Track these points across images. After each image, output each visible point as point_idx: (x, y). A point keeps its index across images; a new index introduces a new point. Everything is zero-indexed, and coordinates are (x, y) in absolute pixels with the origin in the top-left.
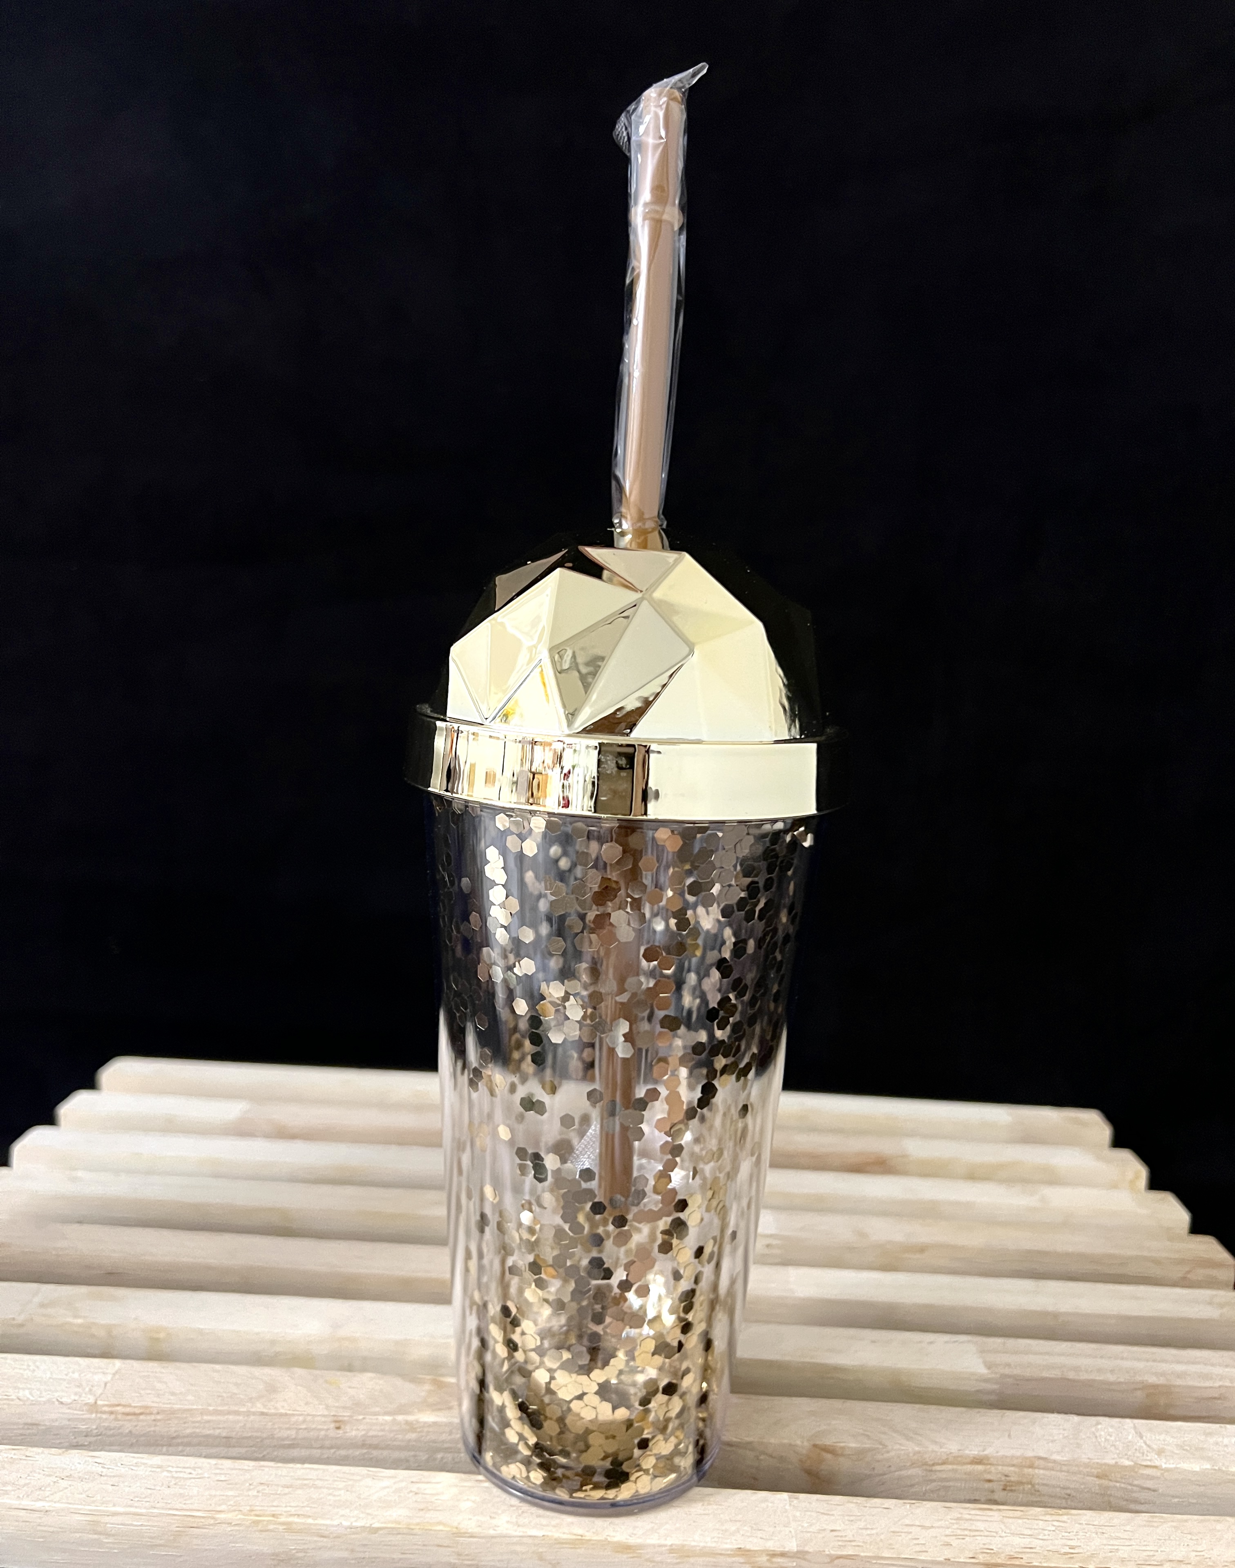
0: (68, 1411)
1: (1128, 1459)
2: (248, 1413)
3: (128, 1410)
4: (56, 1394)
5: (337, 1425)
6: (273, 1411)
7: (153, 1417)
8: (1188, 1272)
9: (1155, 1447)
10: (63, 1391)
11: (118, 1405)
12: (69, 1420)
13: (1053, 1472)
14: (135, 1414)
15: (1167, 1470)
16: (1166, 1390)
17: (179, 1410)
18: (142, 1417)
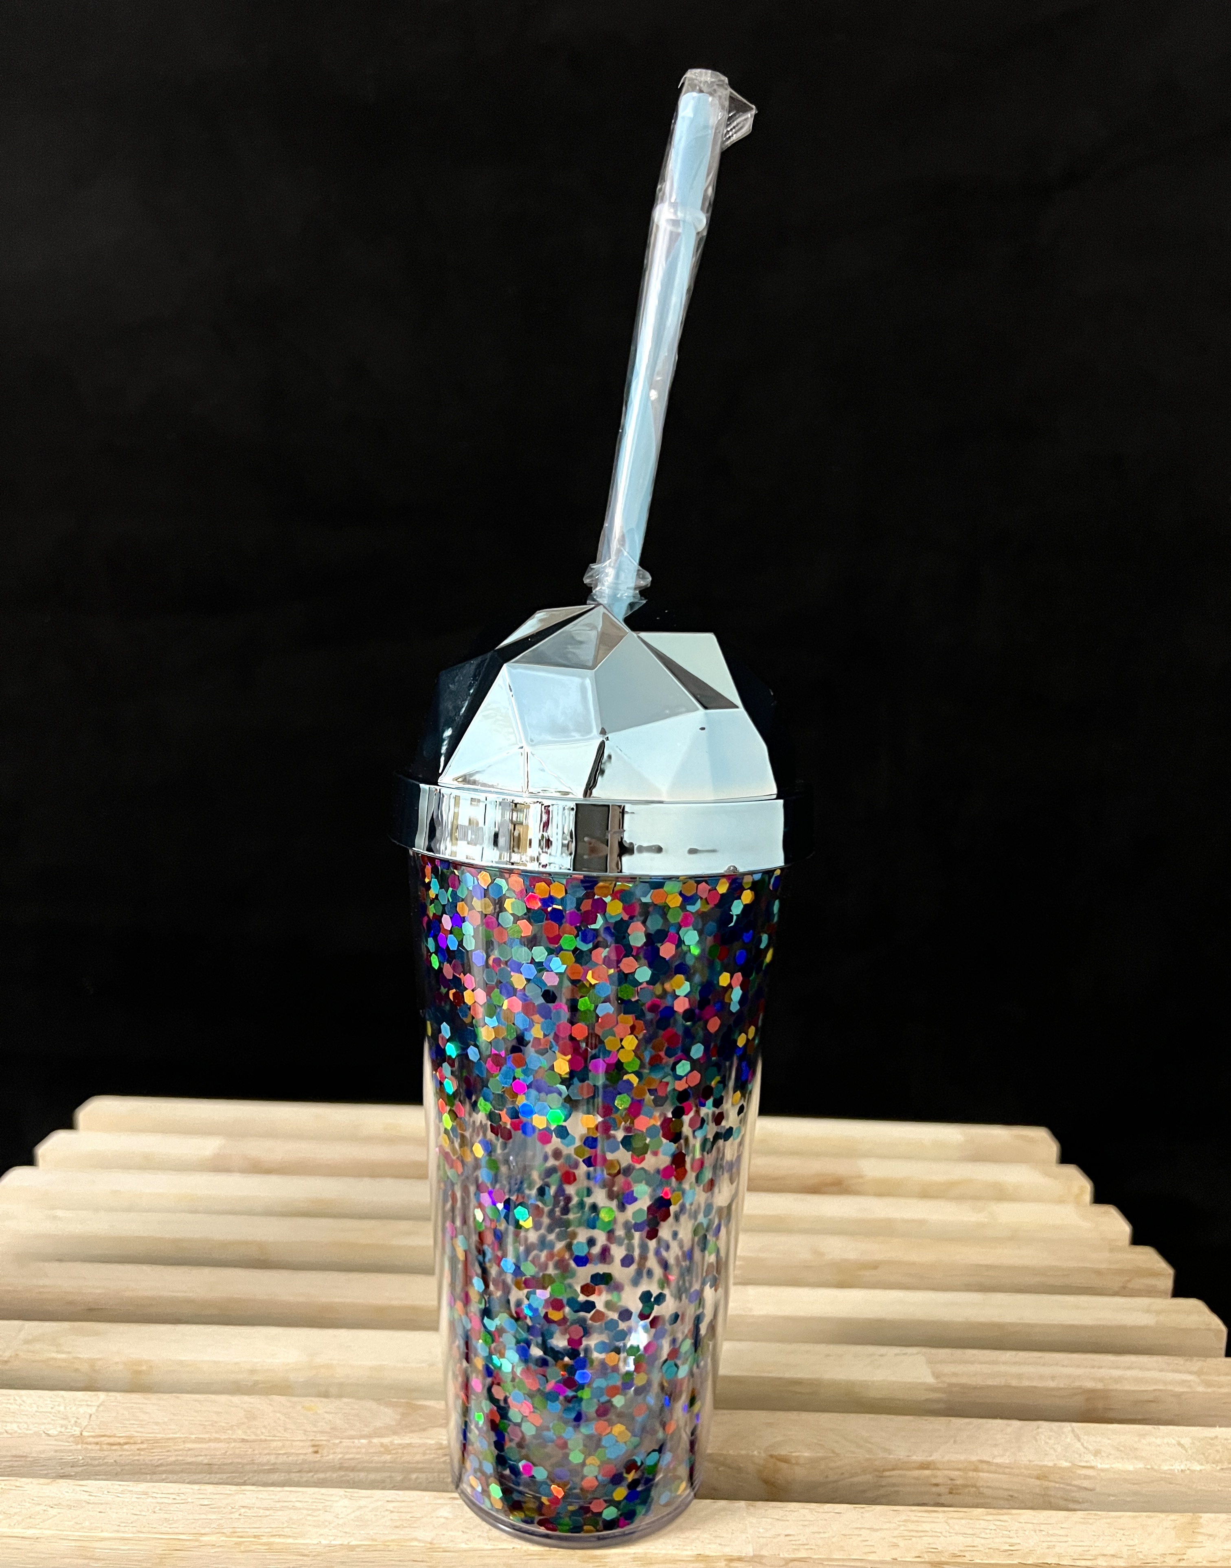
0: (55, 1443)
1: (1066, 1461)
2: (229, 1441)
3: (112, 1440)
4: (43, 1427)
5: (315, 1449)
6: (253, 1437)
7: (138, 1446)
8: (1128, 1281)
9: (1091, 1448)
10: (49, 1423)
11: (103, 1436)
12: (56, 1451)
13: (996, 1475)
14: (119, 1444)
15: (1102, 1470)
16: (1103, 1395)
17: (163, 1439)
18: (126, 1447)
